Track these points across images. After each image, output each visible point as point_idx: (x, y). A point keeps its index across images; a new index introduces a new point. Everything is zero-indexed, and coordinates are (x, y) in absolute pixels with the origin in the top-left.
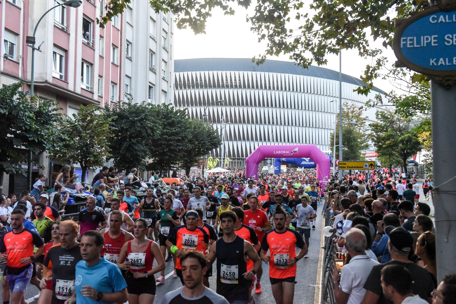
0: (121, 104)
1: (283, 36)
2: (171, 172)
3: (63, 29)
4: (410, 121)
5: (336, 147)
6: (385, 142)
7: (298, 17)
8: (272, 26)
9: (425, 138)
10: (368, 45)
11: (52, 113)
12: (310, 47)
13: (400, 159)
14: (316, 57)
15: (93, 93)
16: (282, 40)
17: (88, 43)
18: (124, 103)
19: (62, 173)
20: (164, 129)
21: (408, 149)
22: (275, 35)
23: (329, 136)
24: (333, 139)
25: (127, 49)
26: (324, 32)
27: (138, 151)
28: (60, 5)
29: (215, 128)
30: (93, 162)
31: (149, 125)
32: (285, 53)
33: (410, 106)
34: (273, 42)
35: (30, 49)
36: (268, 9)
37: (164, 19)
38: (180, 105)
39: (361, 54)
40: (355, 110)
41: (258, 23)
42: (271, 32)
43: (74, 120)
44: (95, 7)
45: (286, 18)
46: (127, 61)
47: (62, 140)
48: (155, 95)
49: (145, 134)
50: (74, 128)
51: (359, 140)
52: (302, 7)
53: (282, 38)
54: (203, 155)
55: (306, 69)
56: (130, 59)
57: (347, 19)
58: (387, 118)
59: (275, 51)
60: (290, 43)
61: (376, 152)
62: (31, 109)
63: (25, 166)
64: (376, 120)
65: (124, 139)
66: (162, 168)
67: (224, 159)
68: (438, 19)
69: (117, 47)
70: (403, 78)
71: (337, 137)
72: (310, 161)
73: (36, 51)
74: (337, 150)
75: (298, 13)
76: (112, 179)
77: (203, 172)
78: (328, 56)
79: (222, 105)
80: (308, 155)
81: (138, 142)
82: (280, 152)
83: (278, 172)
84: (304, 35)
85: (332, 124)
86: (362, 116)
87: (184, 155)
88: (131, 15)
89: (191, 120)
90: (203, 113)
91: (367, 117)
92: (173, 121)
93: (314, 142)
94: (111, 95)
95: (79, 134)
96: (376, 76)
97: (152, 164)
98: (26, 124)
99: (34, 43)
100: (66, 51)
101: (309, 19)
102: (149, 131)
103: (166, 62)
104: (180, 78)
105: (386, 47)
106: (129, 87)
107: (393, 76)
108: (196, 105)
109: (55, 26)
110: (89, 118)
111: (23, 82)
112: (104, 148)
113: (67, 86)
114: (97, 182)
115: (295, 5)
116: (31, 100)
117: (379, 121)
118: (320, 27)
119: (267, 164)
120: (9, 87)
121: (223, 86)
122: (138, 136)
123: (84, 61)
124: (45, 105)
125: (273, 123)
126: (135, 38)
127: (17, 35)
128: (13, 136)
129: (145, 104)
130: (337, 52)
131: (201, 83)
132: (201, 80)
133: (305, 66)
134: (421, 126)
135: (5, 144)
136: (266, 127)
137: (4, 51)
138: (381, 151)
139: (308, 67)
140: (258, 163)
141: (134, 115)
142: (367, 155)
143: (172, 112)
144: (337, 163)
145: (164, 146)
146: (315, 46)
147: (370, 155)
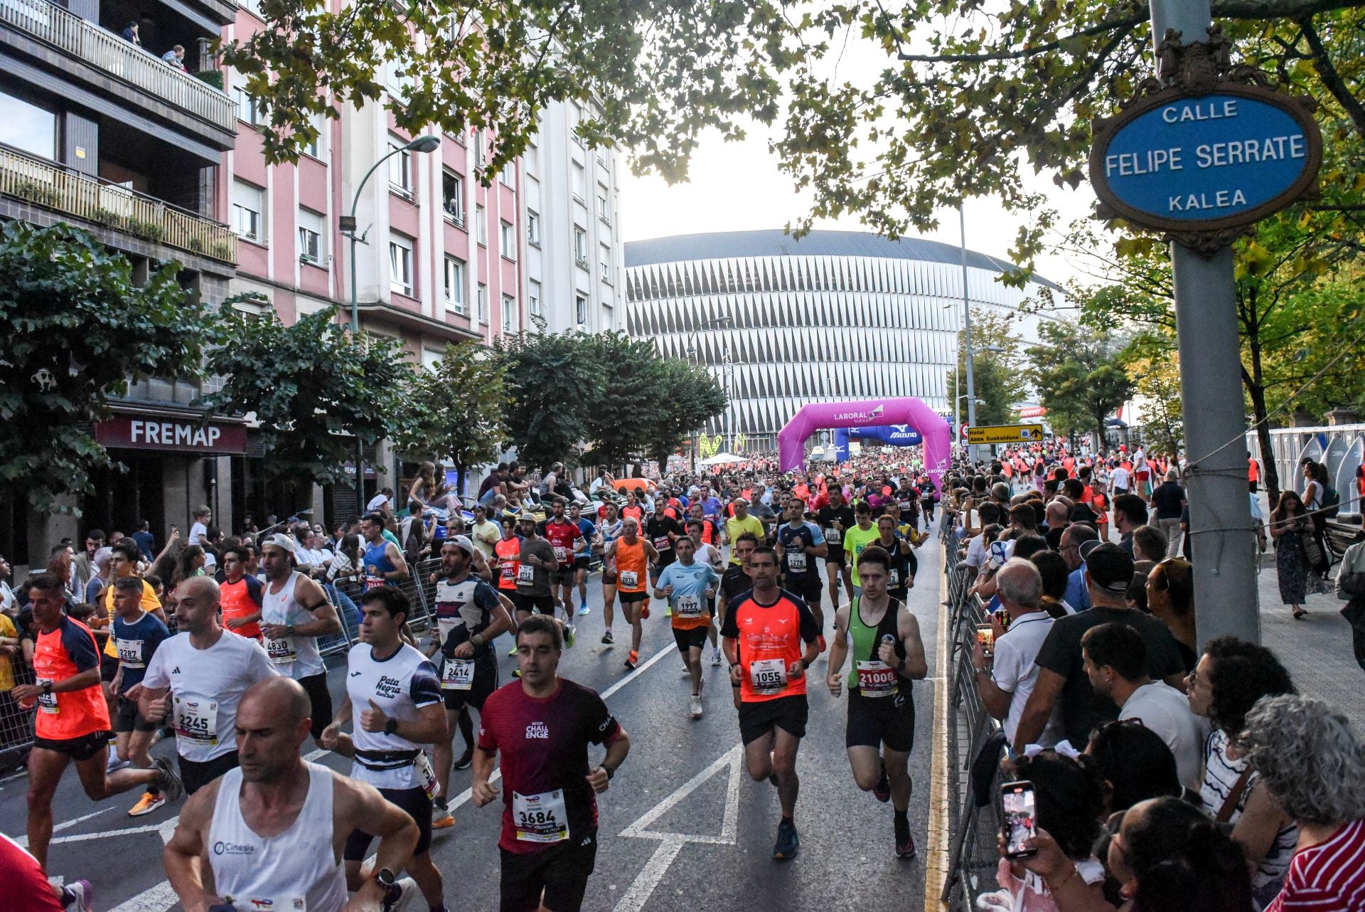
0: (525, 337)
1: (845, 177)
2: (630, 468)
3: (407, 196)
4: (1107, 339)
5: (961, 400)
6: (1059, 384)
7: (874, 137)
8: (822, 157)
9: (1140, 371)
10: (1020, 186)
11: (395, 362)
12: (901, 197)
13: (1094, 420)
14: (914, 216)
15: (469, 319)
16: (844, 186)
17: (455, 221)
18: (530, 335)
19: (420, 480)
20: (610, 381)
21: (1107, 396)
22: (829, 176)
23: (945, 379)
24: (953, 384)
25: (531, 226)
26: (928, 163)
27: (563, 428)
28: (397, 150)
29: (713, 376)
30: (478, 454)
31: (581, 376)
32: (850, 212)
33: (1110, 307)
34: (826, 190)
35: (346, 241)
36: (812, 123)
37: (600, 163)
38: (640, 333)
39: (1007, 205)
40: (995, 322)
41: (791, 153)
42: (821, 170)
44: (465, 149)
45: (849, 141)
46: (532, 250)
47: (417, 414)
48: (590, 315)
49: (574, 394)
50: (438, 388)
51: (1006, 383)
52: (880, 115)
53: (842, 180)
54: (691, 429)
55: (895, 242)
56: (537, 246)
57: (978, 134)
58: (1061, 335)
59: (829, 208)
60: (860, 191)
61: (1043, 405)
62: (354, 358)
63: (351, 470)
64: (1039, 341)
65: (534, 405)
66: (611, 459)
67: (733, 436)
68: (1179, 113)
69: (511, 225)
70: (1092, 250)
71: (963, 379)
72: (908, 431)
73: (358, 244)
74: (964, 405)
75: (873, 129)
76: (516, 486)
77: (693, 464)
78: (940, 212)
79: (723, 327)
80: (904, 418)
81: (561, 411)
82: (846, 416)
83: (844, 456)
85: (950, 353)
86: (1010, 335)
88: (535, 159)
89: (662, 361)
90: (686, 347)
91: (1020, 336)
92: (629, 365)
93: (915, 393)
94: (503, 320)
95: (447, 401)
96: (1040, 247)
97: (590, 453)
98: (349, 387)
99: (353, 228)
100: (414, 240)
101: (896, 140)
102: (582, 387)
103: (607, 248)
104: (636, 279)
105: (1061, 186)
106: (537, 302)
107: (1072, 247)
108: (672, 331)
109: (390, 193)
110: (464, 369)
111: (337, 306)
112: (496, 427)
113: (420, 308)
114: (489, 492)
115: (866, 113)
116: (355, 338)
117: (1045, 343)
118: (920, 154)
119: (821, 441)
120: (313, 316)
121: (724, 290)
122: (560, 399)
123: (448, 256)
124: (380, 347)
125: (829, 358)
126: (543, 204)
127: (322, 215)
128: (325, 412)
129: (572, 333)
130: (957, 203)
131: (679, 285)
132: (679, 280)
133: (893, 237)
134: (1133, 347)
135: (312, 427)
136: (815, 367)
137: (300, 248)
138: (1053, 403)
139: (898, 238)
140: (803, 441)
141: (551, 357)
142: (1023, 413)
143: (624, 347)
144: (965, 431)
145: (613, 416)
146: (912, 194)
147: (1030, 412)
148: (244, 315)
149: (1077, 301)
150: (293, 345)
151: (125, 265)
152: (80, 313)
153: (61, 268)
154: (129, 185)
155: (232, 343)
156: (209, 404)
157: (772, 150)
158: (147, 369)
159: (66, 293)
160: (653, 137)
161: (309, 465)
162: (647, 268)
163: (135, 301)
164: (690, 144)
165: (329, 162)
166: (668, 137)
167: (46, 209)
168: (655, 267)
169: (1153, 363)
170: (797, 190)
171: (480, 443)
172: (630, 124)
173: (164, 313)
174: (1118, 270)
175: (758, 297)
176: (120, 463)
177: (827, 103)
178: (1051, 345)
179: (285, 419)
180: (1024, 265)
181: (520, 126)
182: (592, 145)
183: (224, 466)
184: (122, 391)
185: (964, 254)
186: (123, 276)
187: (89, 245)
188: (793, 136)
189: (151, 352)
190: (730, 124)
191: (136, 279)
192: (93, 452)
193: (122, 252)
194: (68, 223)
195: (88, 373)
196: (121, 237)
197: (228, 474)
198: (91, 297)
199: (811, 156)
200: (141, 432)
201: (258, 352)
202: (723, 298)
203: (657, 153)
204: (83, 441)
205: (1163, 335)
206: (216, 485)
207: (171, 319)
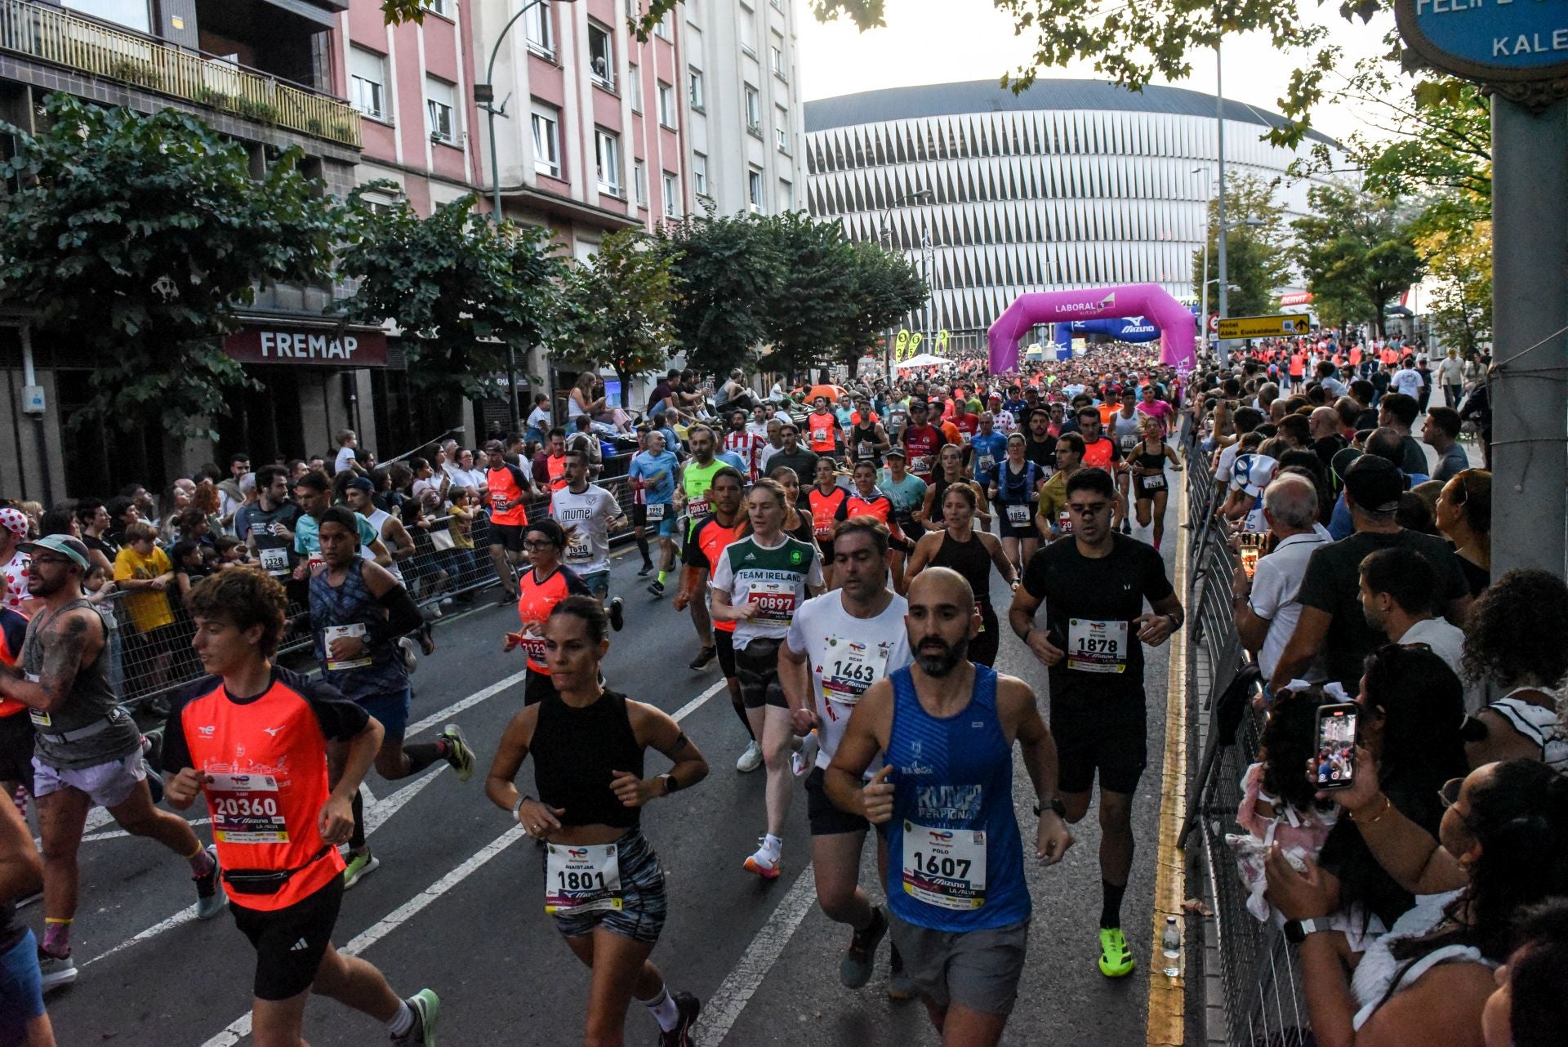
0: (691, 222)
1: (1077, 13)
2: (815, 374)
3: (548, 56)
4: (1394, 207)
5: (1210, 286)
6: (1331, 263)
9: (1433, 246)
10: (1296, 18)
11: (546, 256)
12: (1145, 36)
13: (1371, 306)
14: (1161, 60)
15: (626, 203)
16: (1075, 25)
17: (605, 85)
18: (698, 219)
20: (791, 272)
21: (1390, 278)
23: (1190, 260)
24: (1201, 266)
25: (693, 87)
27: (737, 328)
29: (909, 264)
30: (642, 360)
31: (758, 266)
32: (1082, 57)
33: (1401, 168)
35: (483, 115)
37: (773, 4)
38: (823, 213)
39: (1279, 42)
40: (1254, 188)
42: (1047, 5)
43: (591, 267)
46: (695, 116)
47: (572, 316)
48: (765, 193)
49: (750, 288)
50: (594, 286)
51: (1266, 264)
53: (1073, 18)
54: (886, 327)
55: (1137, 93)
56: (701, 111)
58: (1337, 203)
59: (1057, 53)
60: (1096, 30)
61: (1310, 290)
62: (501, 252)
63: (503, 382)
64: (1309, 211)
65: (704, 302)
66: (793, 363)
67: (933, 334)
69: (670, 86)
70: (1383, 96)
71: (1214, 259)
72: (1142, 324)
73: (496, 117)
74: (1214, 291)
76: (688, 396)
77: (888, 368)
78: (1193, 54)
79: (921, 202)
80: (1140, 308)
81: (737, 308)
82: (1070, 308)
83: (1066, 355)
84: (1130, 4)
85: (1198, 228)
86: (1274, 204)
89: (850, 247)
90: (878, 230)
91: (1286, 205)
92: (812, 252)
93: (1152, 278)
94: (665, 202)
95: (606, 301)
96: (1317, 94)
97: (769, 357)
98: (495, 287)
99: (490, 98)
100: (558, 109)
102: (759, 280)
103: (784, 110)
104: (818, 147)
106: (703, 180)
107: (1357, 93)
109: (530, 53)
110: (623, 262)
111: (477, 193)
112: (661, 328)
113: (570, 192)
114: (658, 405)
116: (499, 230)
117: (1316, 213)
119: (1039, 338)
120: (451, 205)
121: (923, 157)
122: (734, 294)
123: (599, 128)
124: (527, 238)
125: (1049, 238)
126: (708, 60)
127: (452, 84)
128: (471, 316)
129: (746, 215)
130: (1213, 41)
131: (869, 153)
132: (868, 146)
133: (1134, 87)
134: (1429, 218)
135: (458, 335)
136: (1032, 248)
137: (430, 125)
138: (1322, 288)
139: (1140, 87)
140: (1017, 337)
141: (722, 245)
142: (1285, 300)
143: (806, 230)
144: (1213, 324)
145: (795, 314)
146: (1159, 32)
147: (1294, 299)
148: (373, 207)
149: (1360, 161)
150: (432, 240)
151: (241, 155)
152: (199, 212)
153: (173, 160)
154: (234, 58)
155: (366, 240)
156: (344, 310)
158: (275, 273)
159: (182, 189)
161: (454, 377)
162: (831, 133)
163: (256, 196)
165: (456, 19)
167: (147, 92)
168: (840, 132)
169: (1451, 238)
170: (1018, 32)
171: (645, 348)
173: (289, 209)
174: (1414, 121)
175: (964, 164)
176: (255, 380)
178: (1324, 216)
179: (427, 325)
180: (1297, 118)
183: (363, 379)
184: (249, 299)
185: (1220, 105)
186: (241, 168)
187: (200, 132)
189: (278, 254)
191: (254, 171)
192: (228, 370)
193: (235, 138)
194: (177, 108)
195: (211, 281)
196: (231, 121)
197: (370, 390)
198: (208, 193)
200: (272, 344)
201: (393, 250)
202: (922, 167)
204: (215, 357)
205: (1467, 202)
206: (356, 401)
207: (297, 215)
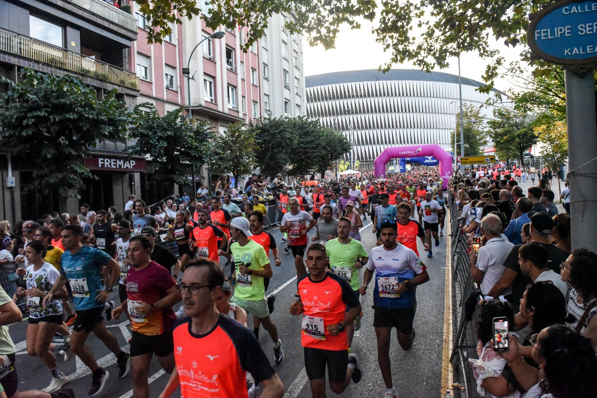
0: (263, 120)
1: (406, 44)
2: (309, 177)
3: (211, 58)
4: (526, 116)
5: (457, 145)
6: (502, 137)
7: (420, 25)
8: (396, 35)
9: (540, 131)
10: (488, 46)
11: (208, 131)
12: (432, 53)
13: (518, 153)
14: (438, 61)
15: (238, 112)
16: (406, 48)
17: (232, 69)
18: (265, 119)
19: (220, 182)
20: (300, 138)
21: (525, 143)
22: (399, 44)
23: (449, 135)
24: (454, 138)
25: (264, 70)
26: (445, 36)
27: (280, 159)
28: (206, 38)
29: (344, 136)
30: (243, 171)
31: (287, 136)
32: (409, 60)
33: (528, 101)
35: (186, 79)
36: (391, 20)
37: (294, 41)
38: (312, 117)
39: (481, 55)
40: (473, 109)
41: (382, 34)
42: (395, 41)
43: (225, 136)
44: (235, 37)
45: (409, 27)
46: (265, 81)
47: (217, 154)
48: (291, 109)
49: (284, 144)
50: (226, 143)
51: (478, 137)
52: (423, 15)
53: (405, 46)
54: (336, 159)
55: (429, 74)
56: (267, 79)
57: (469, 22)
58: (504, 115)
59: (399, 58)
60: (414, 50)
61: (494, 147)
62: (191, 130)
63: (190, 178)
64: (493, 118)
65: (267, 149)
66: (301, 173)
67: (353, 162)
68: (570, 10)
69: (256, 70)
70: (520, 75)
71: (459, 135)
72: (432, 159)
73: (190, 80)
74: (459, 147)
75: (420, 22)
76: (260, 184)
78: (450, 59)
80: (431, 153)
81: (279, 151)
82: (405, 153)
83: (403, 171)
84: (426, 41)
85: (452, 124)
86: (480, 115)
87: (319, 160)
88: (266, 40)
89: (322, 129)
90: (333, 123)
91: (485, 115)
92: (308, 131)
93: (435, 142)
94: (253, 112)
95: (230, 148)
96: (496, 74)
97: (291, 170)
98: (188, 142)
99: (188, 73)
100: (214, 78)
101: (430, 26)
102: (288, 141)
103: (298, 79)
104: (310, 93)
105: (508, 46)
106: (267, 104)
107: (511, 74)
108: (326, 116)
109: (204, 57)
110: (237, 134)
111: (182, 108)
112: (251, 159)
113: (217, 108)
114: (249, 187)
115: (416, 14)
116: (190, 122)
117: (496, 119)
118: (441, 33)
119: (393, 164)
120: (173, 112)
121: (349, 97)
122: (278, 146)
123: (229, 85)
124: (201, 125)
125: (397, 127)
126: (270, 61)
127: (174, 68)
128: (179, 153)
129: (283, 117)
130: (457, 54)
132: (329, 93)
133: (428, 71)
134: (539, 120)
135: (174, 160)
136: (390, 131)
137: (166, 83)
138: (499, 146)
139: (430, 71)
140: (385, 164)
142: (485, 151)
143: (306, 123)
144: (459, 159)
145: (301, 154)
146: (437, 51)
147: (489, 150)
149: (513, 99)
150: (165, 125)
151: (94, 92)
152: (77, 113)
153: (68, 93)
154: (94, 57)
155: (140, 124)
156: (131, 150)
157: (373, 32)
158: (105, 136)
159: (71, 105)
160: (319, 28)
161: (172, 176)
162: (315, 88)
163: (99, 107)
164: (335, 31)
165: (177, 45)
166: (326, 28)
167: (60, 69)
168: (319, 87)
169: (548, 127)
170: (385, 51)
171: (244, 166)
172: (309, 23)
173: (111, 112)
174: (532, 84)
175: (365, 100)
176: (95, 176)
177: (398, 10)
178: (499, 120)
179: (162, 156)
180: (489, 83)
181: (260, 25)
182: (292, 33)
183: (137, 177)
184: (95, 145)
185: (460, 79)
186: (94, 97)
187: (79, 83)
188: (383, 26)
189: (106, 129)
190: (354, 21)
191: (99, 98)
192: (84, 171)
193: (92, 86)
194: (70, 74)
195: (80, 138)
196: (91, 80)
197: (139, 181)
198: (81, 106)
199: (391, 34)
200: (103, 163)
201: (150, 128)
203: (321, 35)
204: (80, 167)
205: (553, 114)
206: (134, 185)
207: (114, 114)
